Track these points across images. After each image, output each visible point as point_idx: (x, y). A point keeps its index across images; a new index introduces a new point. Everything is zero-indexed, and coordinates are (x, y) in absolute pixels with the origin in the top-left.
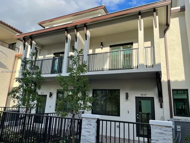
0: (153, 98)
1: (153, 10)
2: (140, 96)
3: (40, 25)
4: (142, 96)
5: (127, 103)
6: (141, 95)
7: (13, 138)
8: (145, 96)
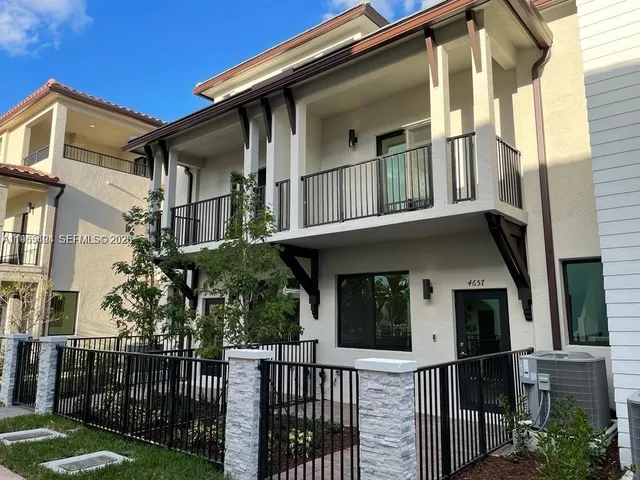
0: (504, 291)
1: (464, 14)
2: (466, 287)
3: (200, 94)
4: (472, 287)
5: (430, 310)
6: (470, 283)
7: (117, 412)
8: (481, 287)
